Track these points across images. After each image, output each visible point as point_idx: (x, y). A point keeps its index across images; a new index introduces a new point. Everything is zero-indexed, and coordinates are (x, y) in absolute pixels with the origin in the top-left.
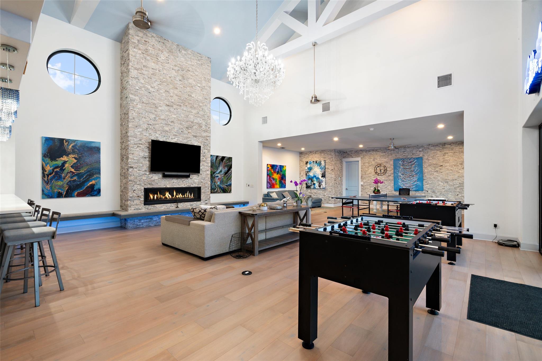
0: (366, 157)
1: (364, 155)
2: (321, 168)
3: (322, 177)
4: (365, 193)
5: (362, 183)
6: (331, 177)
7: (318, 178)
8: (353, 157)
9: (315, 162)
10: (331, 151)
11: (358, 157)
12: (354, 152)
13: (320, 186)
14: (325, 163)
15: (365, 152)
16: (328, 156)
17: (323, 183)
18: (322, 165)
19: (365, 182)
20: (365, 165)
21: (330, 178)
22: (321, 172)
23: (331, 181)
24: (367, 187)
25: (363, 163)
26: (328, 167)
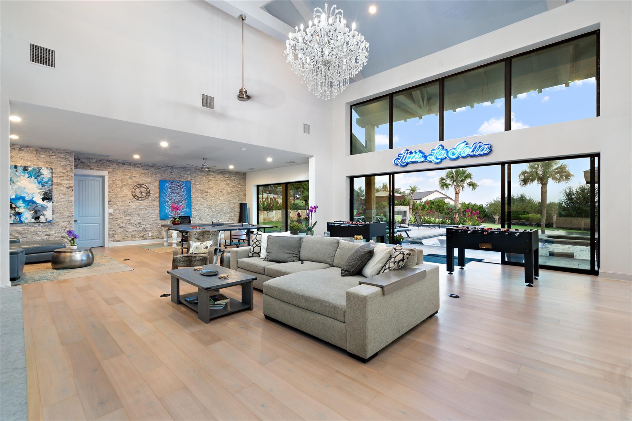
0: (118, 172)
1: (113, 169)
2: (39, 183)
3: (43, 199)
4: (116, 225)
5: (111, 211)
6: (68, 201)
7: (30, 203)
8: (92, 169)
9: (20, 169)
10: (68, 152)
11: (103, 170)
12: (95, 161)
13: (37, 218)
14: (52, 173)
15: (116, 165)
16: (60, 161)
17: (46, 211)
18: (42, 176)
19: (115, 209)
20: (117, 184)
21: (64, 201)
22: (40, 189)
23: (66, 207)
24: (120, 216)
25: (113, 180)
26: (59, 181)
